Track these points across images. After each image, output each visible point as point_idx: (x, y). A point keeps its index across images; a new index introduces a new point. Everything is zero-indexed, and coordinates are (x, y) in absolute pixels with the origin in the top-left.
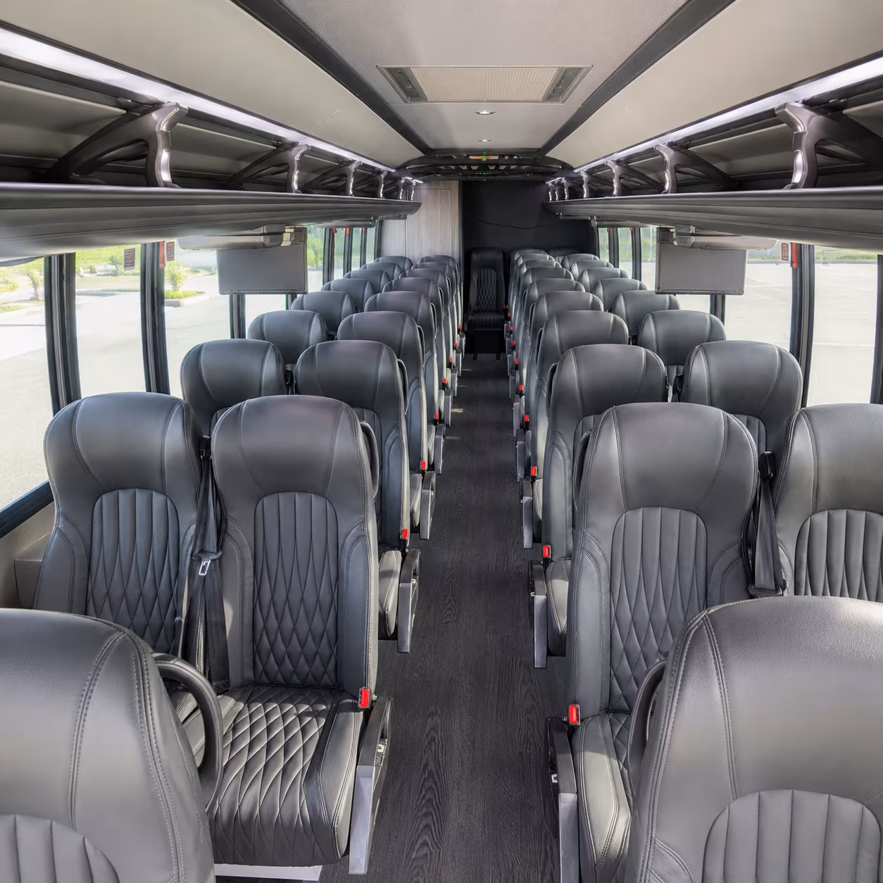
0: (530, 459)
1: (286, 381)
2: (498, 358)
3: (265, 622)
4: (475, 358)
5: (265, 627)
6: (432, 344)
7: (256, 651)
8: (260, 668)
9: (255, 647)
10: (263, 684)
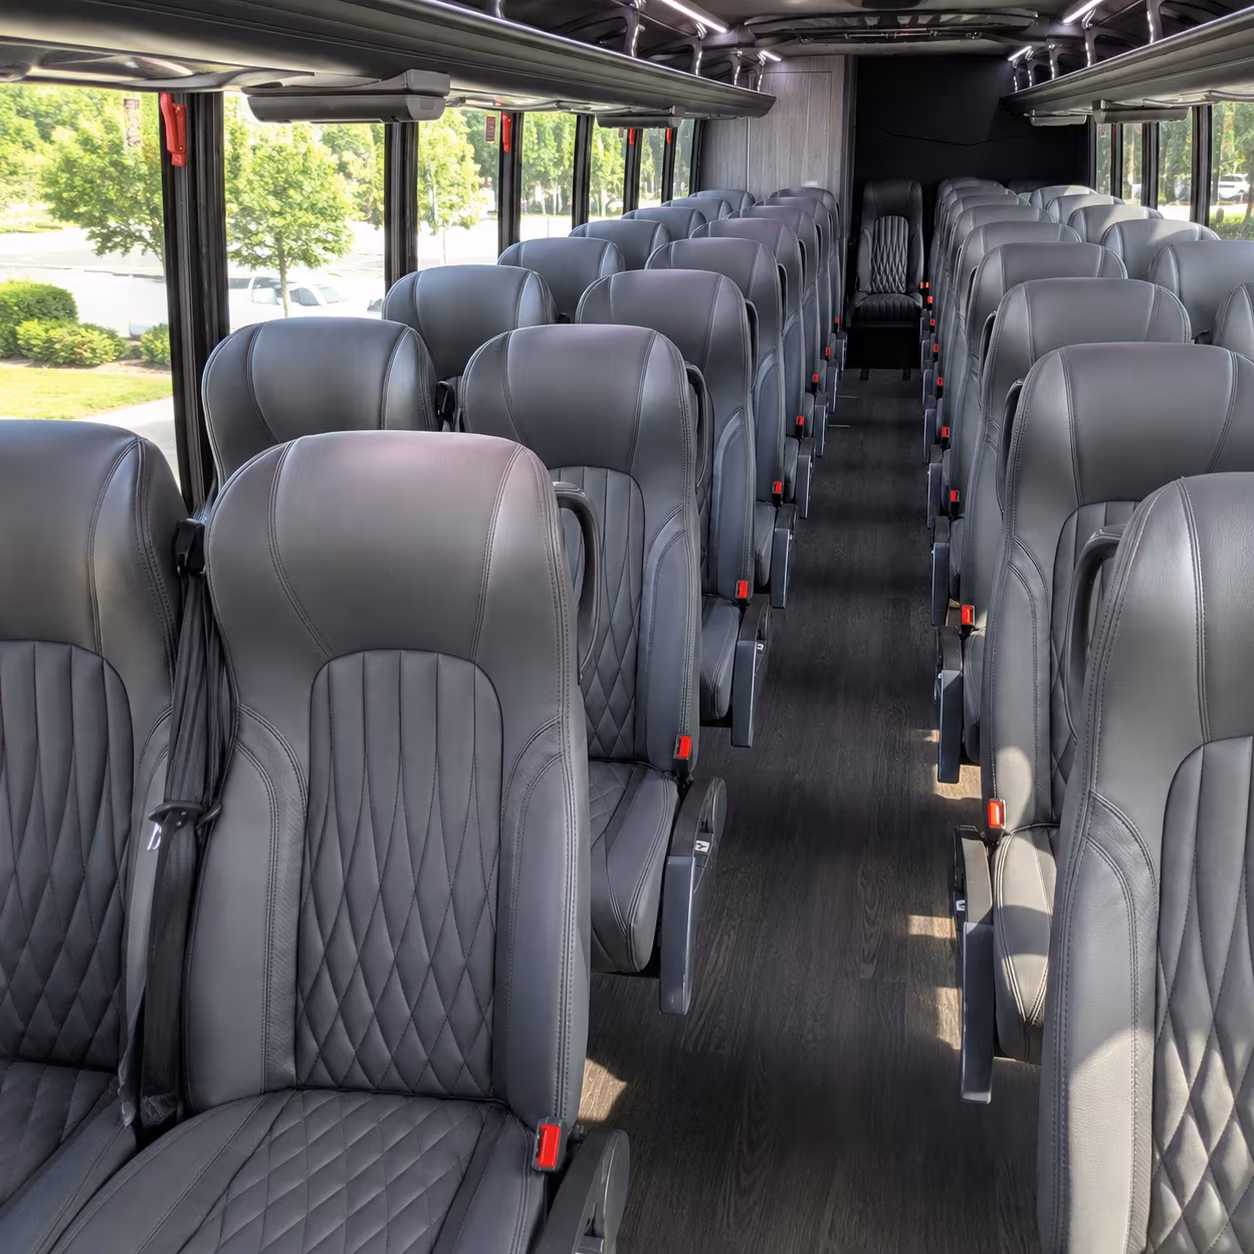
0: (958, 579)
1: (437, 407)
2: (906, 377)
3: (330, 943)
4: (864, 377)
5: (328, 958)
6: (776, 344)
7: (304, 1011)
8: (312, 1046)
9: (301, 1004)
10: (320, 1087)
